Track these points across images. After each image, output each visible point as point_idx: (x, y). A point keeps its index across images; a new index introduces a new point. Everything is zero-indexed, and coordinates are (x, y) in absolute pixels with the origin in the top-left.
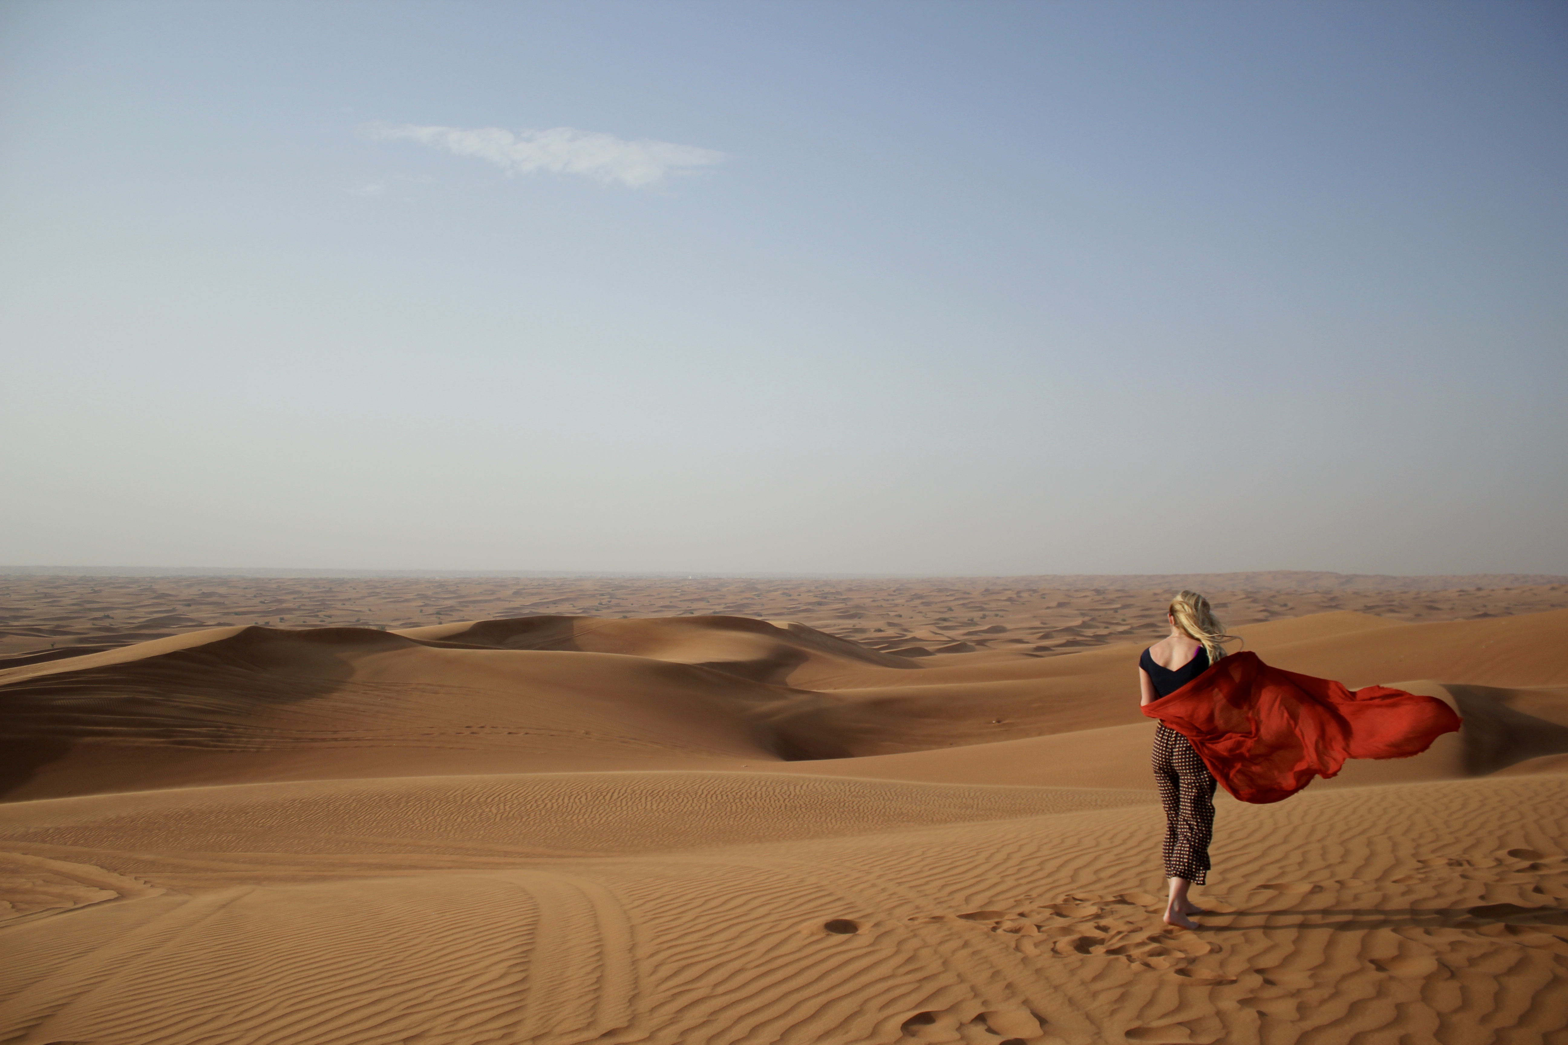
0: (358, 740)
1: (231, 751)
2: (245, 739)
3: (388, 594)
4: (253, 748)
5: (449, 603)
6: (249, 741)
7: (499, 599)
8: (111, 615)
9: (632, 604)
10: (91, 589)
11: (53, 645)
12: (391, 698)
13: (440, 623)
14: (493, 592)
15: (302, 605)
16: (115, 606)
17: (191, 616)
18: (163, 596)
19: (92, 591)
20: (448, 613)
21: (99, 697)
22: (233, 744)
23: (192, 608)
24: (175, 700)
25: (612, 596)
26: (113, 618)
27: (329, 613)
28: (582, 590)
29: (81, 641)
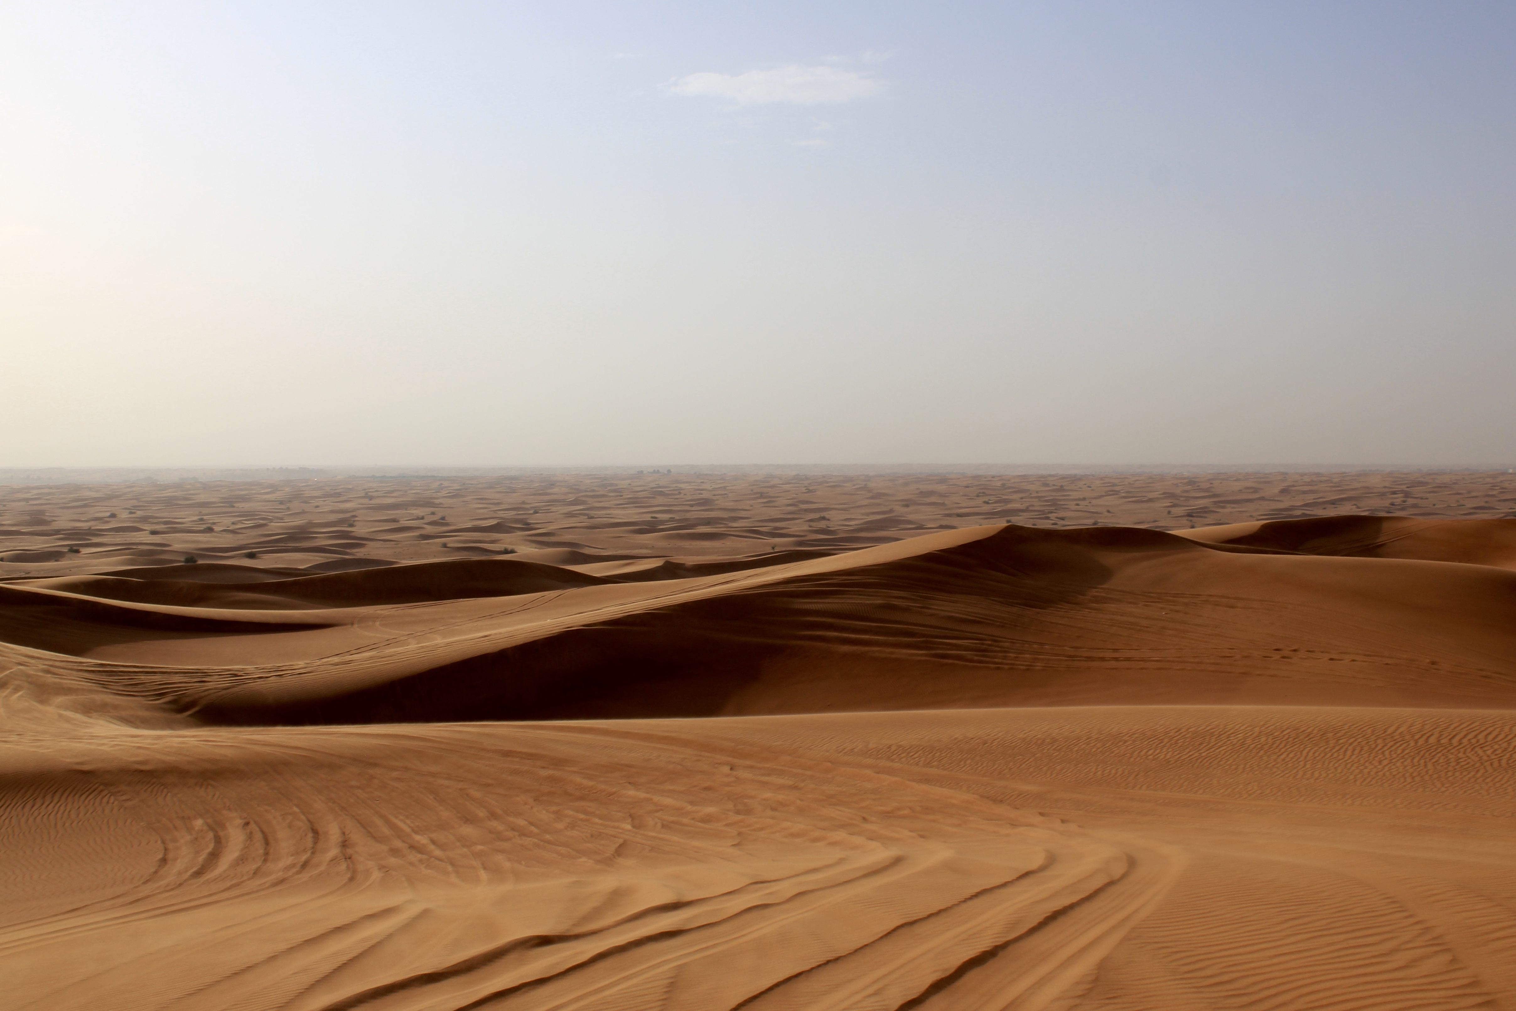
0: (1143, 660)
1: (998, 668)
2: (1012, 655)
3: (1128, 492)
4: (1022, 665)
5: (1202, 503)
6: (1017, 657)
7: (1262, 499)
8: (827, 516)
9: (1434, 505)
10: (805, 488)
11: (773, 548)
12: (1177, 611)
13: (1193, 527)
14: (1255, 490)
15: (1030, 506)
16: (831, 507)
17: (911, 517)
18: (879, 495)
19: (807, 491)
20: (1201, 515)
21: (853, 602)
22: (1000, 661)
23: (910, 509)
24: (930, 607)
25: (1407, 495)
26: (829, 520)
27: (1062, 514)
28: (1368, 488)
29: (800, 544)
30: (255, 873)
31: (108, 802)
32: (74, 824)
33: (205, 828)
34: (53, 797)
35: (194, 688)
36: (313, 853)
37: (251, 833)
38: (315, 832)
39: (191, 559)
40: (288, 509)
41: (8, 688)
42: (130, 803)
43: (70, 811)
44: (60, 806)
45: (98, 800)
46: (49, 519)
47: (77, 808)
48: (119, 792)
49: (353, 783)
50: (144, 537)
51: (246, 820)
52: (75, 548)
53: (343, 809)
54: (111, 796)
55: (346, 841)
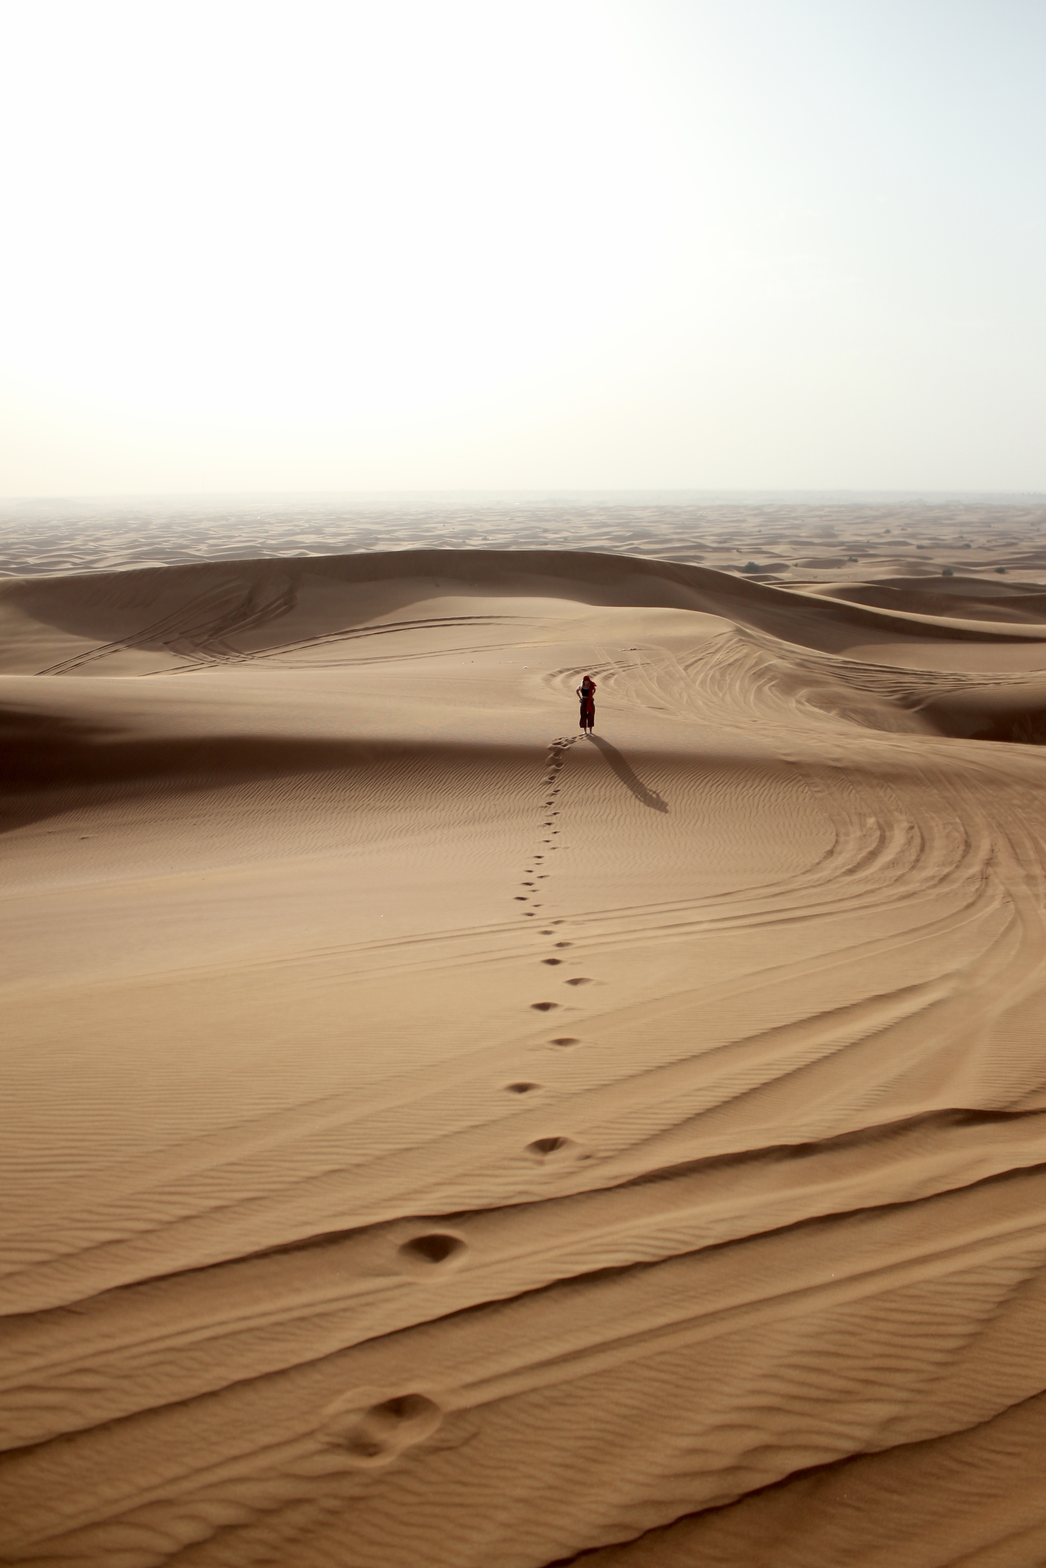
30: (896, 880)
31: (802, 792)
32: (772, 808)
33: (875, 827)
34: (761, 781)
35: (922, 687)
36: (957, 867)
37: (912, 837)
38: (968, 844)
39: (947, 571)
40: (1038, 530)
41: (764, 678)
42: (819, 795)
43: (771, 795)
44: (765, 789)
45: (795, 788)
46: (836, 533)
47: (778, 792)
48: (813, 783)
49: (1016, 802)
50: (912, 549)
51: (911, 825)
52: (854, 558)
53: (1000, 825)
54: (806, 786)
55: (992, 859)
